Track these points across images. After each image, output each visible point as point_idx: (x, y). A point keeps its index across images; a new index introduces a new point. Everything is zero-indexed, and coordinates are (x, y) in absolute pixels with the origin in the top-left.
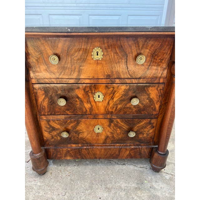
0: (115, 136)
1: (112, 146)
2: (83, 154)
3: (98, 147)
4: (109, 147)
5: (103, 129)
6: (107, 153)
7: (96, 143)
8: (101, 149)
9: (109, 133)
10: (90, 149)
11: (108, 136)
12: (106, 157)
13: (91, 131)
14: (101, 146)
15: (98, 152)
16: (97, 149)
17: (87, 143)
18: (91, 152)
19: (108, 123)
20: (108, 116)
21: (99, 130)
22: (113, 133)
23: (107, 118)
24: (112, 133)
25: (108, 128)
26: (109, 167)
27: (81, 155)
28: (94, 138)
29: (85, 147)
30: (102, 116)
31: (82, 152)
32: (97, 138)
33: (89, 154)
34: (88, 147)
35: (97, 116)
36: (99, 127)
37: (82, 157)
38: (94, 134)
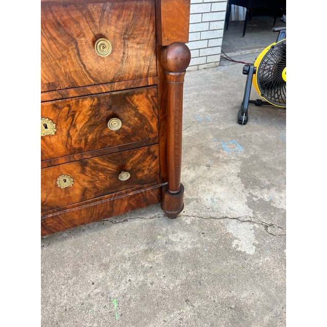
0: (97, 185)
1: (97, 200)
2: (50, 226)
3: (73, 209)
4: (92, 204)
5: (72, 179)
6: (92, 214)
7: (68, 204)
8: (80, 210)
9: (86, 184)
10: (60, 216)
11: (86, 188)
12: (92, 219)
13: (52, 188)
14: (78, 206)
15: (76, 217)
16: (73, 212)
17: (52, 208)
18: (63, 220)
19: (79, 169)
20: (75, 156)
21: (66, 183)
22: (94, 181)
23: (73, 160)
24: (91, 182)
25: (82, 176)
26: (102, 232)
27: (47, 228)
28: (62, 197)
29: (51, 215)
30: (64, 158)
31: (47, 224)
32: (67, 195)
33: (60, 223)
34: (55, 214)
35: (55, 161)
36: (65, 178)
37: (51, 231)
38: (59, 191)
